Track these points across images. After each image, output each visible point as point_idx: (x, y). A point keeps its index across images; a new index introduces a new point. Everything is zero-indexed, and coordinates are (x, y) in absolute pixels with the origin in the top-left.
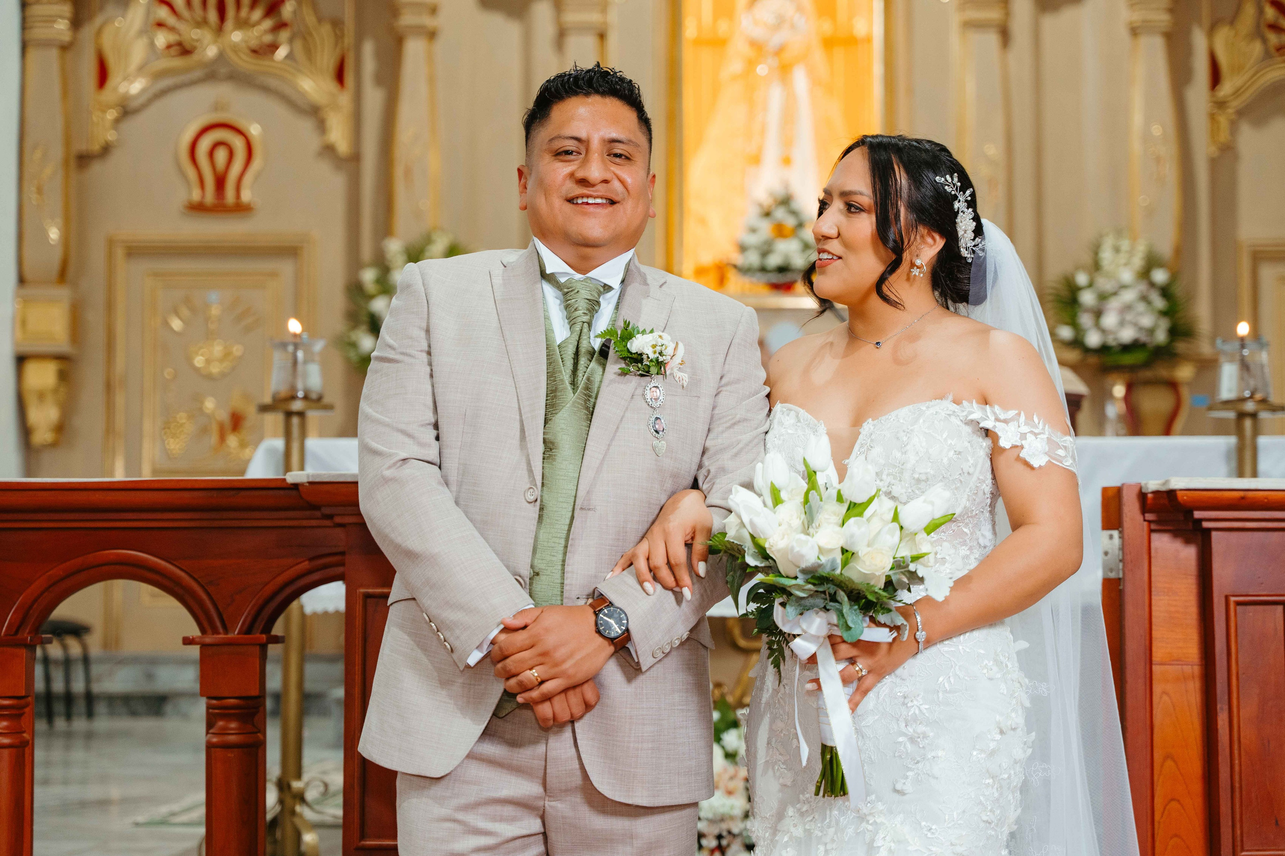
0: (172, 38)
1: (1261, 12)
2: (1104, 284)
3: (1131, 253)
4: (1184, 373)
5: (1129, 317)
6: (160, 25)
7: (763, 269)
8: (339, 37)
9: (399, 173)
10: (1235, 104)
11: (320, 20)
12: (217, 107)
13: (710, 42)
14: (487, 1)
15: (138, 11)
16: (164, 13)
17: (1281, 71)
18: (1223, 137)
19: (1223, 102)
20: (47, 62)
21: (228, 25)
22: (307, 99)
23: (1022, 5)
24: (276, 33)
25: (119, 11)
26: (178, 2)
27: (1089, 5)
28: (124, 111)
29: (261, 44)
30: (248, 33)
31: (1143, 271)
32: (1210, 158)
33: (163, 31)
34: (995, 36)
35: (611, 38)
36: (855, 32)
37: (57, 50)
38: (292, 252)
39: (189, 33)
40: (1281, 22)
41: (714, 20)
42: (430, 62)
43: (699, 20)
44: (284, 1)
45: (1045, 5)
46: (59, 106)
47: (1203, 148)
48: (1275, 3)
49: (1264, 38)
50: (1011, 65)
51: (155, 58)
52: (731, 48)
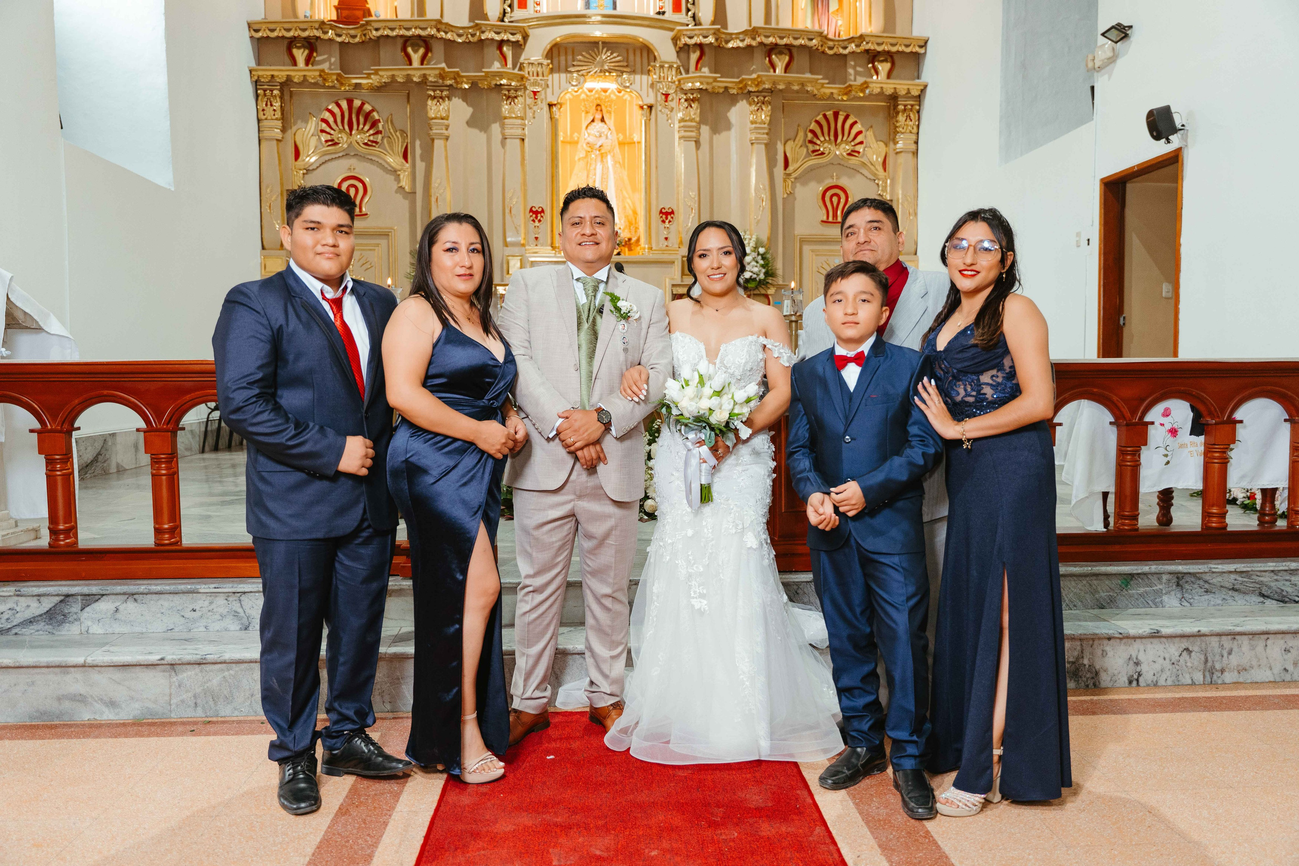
0: (329, 137)
1: (806, 136)
3: (750, 239)
4: (771, 291)
6: (322, 131)
8: (404, 138)
9: (433, 199)
10: (794, 175)
11: (395, 131)
12: (350, 169)
13: (570, 143)
14: (471, 123)
15: (313, 125)
16: (324, 126)
17: (814, 161)
18: (789, 190)
19: (789, 175)
20: (270, 148)
21: (353, 132)
22: (392, 167)
23: (705, 130)
24: (376, 136)
25: (304, 125)
26: (331, 120)
27: (733, 131)
28: (308, 171)
29: (369, 140)
30: (363, 136)
31: (755, 248)
32: (783, 198)
33: (324, 134)
34: (693, 143)
35: (526, 141)
36: (633, 139)
37: (275, 142)
38: (386, 235)
39: (336, 135)
40: (815, 140)
41: (572, 134)
42: (446, 150)
43: (565, 133)
44: (379, 121)
45: (715, 130)
46: (277, 168)
47: (780, 194)
48: (812, 131)
49: (807, 147)
50: (700, 157)
51: (320, 146)
52: (579, 146)
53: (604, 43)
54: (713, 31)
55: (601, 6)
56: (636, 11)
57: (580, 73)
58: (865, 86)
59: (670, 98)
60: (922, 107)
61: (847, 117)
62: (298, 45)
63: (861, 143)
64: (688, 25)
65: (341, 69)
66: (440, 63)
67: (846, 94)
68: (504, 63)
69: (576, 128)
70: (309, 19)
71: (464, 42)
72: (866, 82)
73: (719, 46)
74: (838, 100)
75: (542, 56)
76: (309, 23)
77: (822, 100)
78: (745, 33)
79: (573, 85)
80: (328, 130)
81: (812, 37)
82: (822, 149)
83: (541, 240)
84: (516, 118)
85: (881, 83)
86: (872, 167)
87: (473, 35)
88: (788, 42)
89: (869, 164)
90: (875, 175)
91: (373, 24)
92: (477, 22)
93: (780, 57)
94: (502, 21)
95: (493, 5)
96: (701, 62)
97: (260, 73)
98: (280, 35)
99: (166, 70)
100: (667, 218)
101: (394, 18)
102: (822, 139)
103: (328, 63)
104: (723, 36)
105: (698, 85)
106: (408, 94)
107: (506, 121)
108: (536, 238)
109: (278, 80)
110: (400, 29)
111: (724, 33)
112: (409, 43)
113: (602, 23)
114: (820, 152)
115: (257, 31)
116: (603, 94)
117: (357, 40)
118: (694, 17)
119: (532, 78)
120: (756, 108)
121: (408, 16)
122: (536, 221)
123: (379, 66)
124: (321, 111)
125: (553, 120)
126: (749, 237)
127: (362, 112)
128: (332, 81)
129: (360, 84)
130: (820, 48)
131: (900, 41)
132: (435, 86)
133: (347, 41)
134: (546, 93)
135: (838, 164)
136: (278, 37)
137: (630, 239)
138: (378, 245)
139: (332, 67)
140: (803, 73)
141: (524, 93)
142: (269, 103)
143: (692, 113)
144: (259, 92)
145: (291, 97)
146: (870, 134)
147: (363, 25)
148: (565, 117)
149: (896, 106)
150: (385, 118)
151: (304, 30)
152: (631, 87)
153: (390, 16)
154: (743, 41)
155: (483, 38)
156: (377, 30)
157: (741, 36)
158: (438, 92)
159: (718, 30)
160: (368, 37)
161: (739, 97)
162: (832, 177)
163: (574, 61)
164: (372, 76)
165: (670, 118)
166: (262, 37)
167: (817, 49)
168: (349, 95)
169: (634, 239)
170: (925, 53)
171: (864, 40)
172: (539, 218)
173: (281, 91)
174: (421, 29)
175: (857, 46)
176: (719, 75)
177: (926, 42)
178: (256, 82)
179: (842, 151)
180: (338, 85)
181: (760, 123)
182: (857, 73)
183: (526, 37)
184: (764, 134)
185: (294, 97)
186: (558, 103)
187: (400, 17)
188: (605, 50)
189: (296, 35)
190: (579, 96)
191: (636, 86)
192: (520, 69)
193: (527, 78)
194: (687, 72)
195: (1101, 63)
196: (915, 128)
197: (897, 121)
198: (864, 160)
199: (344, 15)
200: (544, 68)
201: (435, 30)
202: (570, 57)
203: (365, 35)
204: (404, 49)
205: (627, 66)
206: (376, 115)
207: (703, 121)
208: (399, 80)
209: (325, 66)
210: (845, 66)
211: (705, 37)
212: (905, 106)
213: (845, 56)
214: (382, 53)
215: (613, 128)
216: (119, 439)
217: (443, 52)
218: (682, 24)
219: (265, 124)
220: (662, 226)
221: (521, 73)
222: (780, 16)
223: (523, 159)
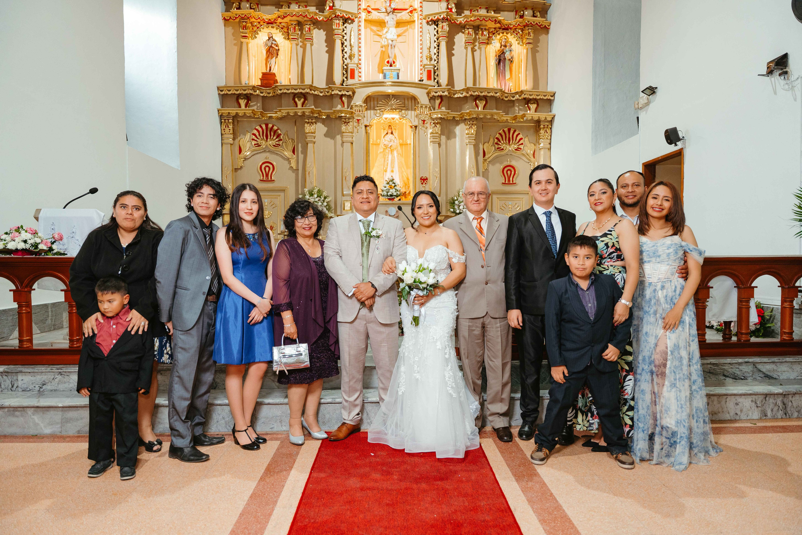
0: (256, 142)
1: (494, 140)
2: (460, 199)
6: (253, 139)
7: (388, 196)
8: (293, 143)
9: (307, 173)
10: (488, 160)
11: (289, 139)
12: (266, 158)
14: (326, 135)
15: (248, 136)
16: (254, 137)
17: (498, 153)
18: (486, 167)
19: (486, 160)
20: (227, 148)
21: (268, 140)
22: (286, 156)
23: (443, 138)
24: (279, 142)
25: (244, 136)
26: (257, 134)
27: (457, 138)
28: (245, 159)
29: (276, 144)
30: (273, 142)
32: (483, 172)
33: (254, 141)
34: (437, 144)
35: (354, 144)
36: (407, 142)
37: (229, 145)
38: (283, 190)
39: (259, 141)
40: (499, 143)
41: (377, 140)
42: (314, 149)
43: (373, 139)
44: (281, 134)
45: (448, 138)
46: (231, 158)
47: (481, 169)
48: (497, 138)
49: (495, 146)
50: (441, 151)
51: (252, 147)
52: (380, 146)
53: (392, 95)
54: (447, 89)
55: (391, 77)
56: (409, 80)
57: (381, 110)
58: (524, 116)
59: (426, 122)
60: (552, 126)
61: (515, 131)
62: (242, 98)
63: (522, 144)
64: (434, 86)
65: (263, 109)
66: (312, 106)
67: (514, 120)
68: (343, 106)
69: (378, 137)
70: (247, 85)
71: (323, 96)
72: (524, 114)
73: (450, 97)
74: (510, 123)
75: (362, 102)
76: (247, 87)
77: (503, 123)
78: (463, 90)
79: (377, 116)
80: (256, 139)
82: (502, 147)
84: (348, 132)
85: (532, 114)
86: (528, 156)
87: (328, 92)
88: (485, 94)
89: (526, 155)
90: (529, 160)
91: (279, 87)
92: (330, 86)
93: (480, 101)
94: (343, 85)
95: (338, 77)
96: (441, 104)
97: (223, 111)
98: (233, 93)
100: (424, 182)
101: (289, 84)
102: (502, 142)
103: (256, 106)
104: (452, 92)
105: (439, 116)
106: (296, 121)
107: (344, 134)
109: (232, 115)
110: (292, 89)
111: (453, 90)
112: (296, 96)
113: (392, 86)
114: (501, 149)
115: (222, 91)
117: (271, 95)
118: (438, 82)
119: (357, 113)
120: (469, 127)
121: (296, 84)
123: (281, 107)
124: (252, 130)
125: (367, 133)
127: (273, 130)
128: (258, 115)
129: (272, 116)
131: (541, 94)
132: (309, 117)
133: (265, 95)
134: (364, 120)
135: (511, 155)
136: (232, 94)
137: (405, 192)
138: (279, 196)
139: (258, 108)
140: (493, 110)
141: (353, 120)
142: (227, 126)
143: (437, 130)
144: (222, 120)
146: (526, 139)
147: (273, 88)
148: (373, 132)
149: (539, 126)
150: (284, 133)
151: (245, 90)
152: (406, 117)
153: (287, 83)
154: (462, 94)
155: (332, 94)
156: (280, 90)
157: (461, 92)
158: (310, 120)
159: (450, 89)
160: (276, 93)
161: (460, 121)
162: (507, 161)
163: (378, 104)
164: (278, 113)
165: (426, 132)
166: (224, 94)
167: (500, 98)
168: (266, 122)
169: (407, 192)
170: (554, 99)
171: (523, 93)
173: (233, 120)
174: (302, 89)
175: (519, 96)
176: (450, 111)
177: (554, 94)
178: (221, 116)
179: (512, 148)
180: (261, 117)
181: (471, 135)
182: (519, 109)
183: (354, 93)
184: (473, 140)
185: (239, 123)
186: (370, 125)
187: (292, 84)
189: (241, 93)
190: (380, 121)
191: (409, 117)
192: (351, 109)
193: (354, 113)
194: (434, 109)
195: (642, 105)
196: (549, 136)
197: (540, 133)
198: (524, 152)
199: (264, 83)
201: (309, 90)
202: (376, 103)
203: (274, 92)
204: (294, 99)
205: (404, 107)
206: (279, 132)
207: (442, 133)
208: (291, 114)
209: (255, 108)
210: (514, 106)
211: (443, 92)
212: (544, 126)
213: (514, 101)
214: (283, 101)
215: (397, 137)
217: (313, 100)
218: (432, 86)
219: (225, 136)
220: (421, 186)
221: (352, 110)
222: (481, 82)
223: (352, 153)
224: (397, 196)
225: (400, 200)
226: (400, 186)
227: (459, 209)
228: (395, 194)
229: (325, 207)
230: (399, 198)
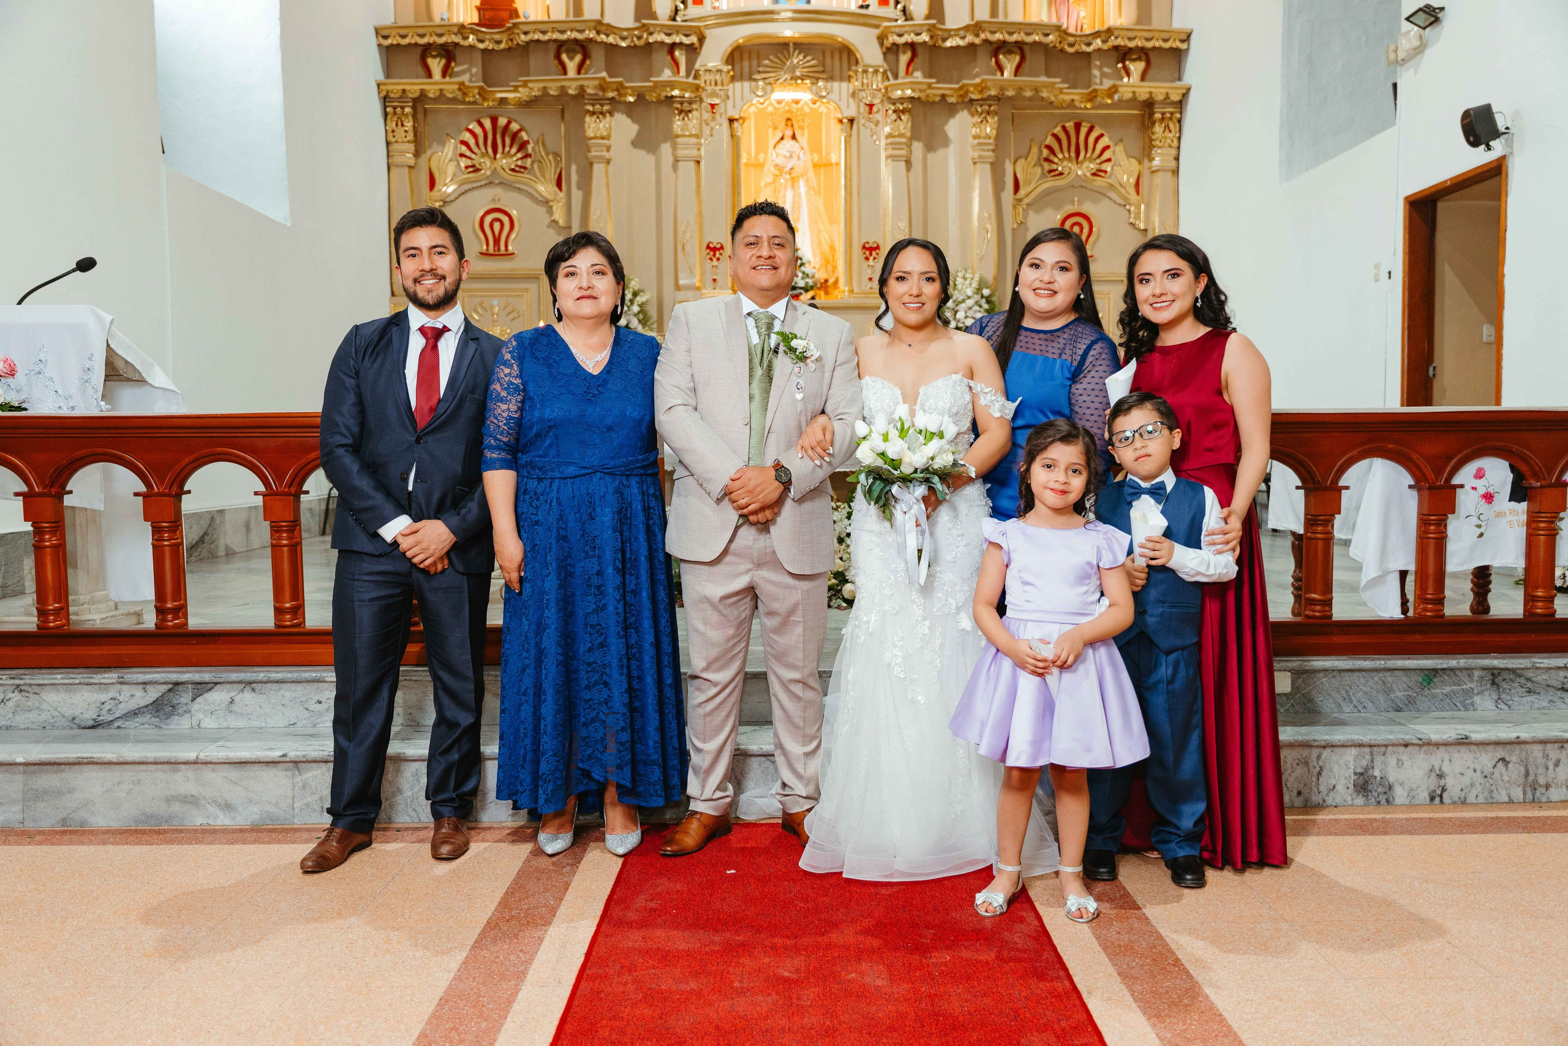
0: (469, 163)
1: (1041, 152)
3: (972, 279)
5: (970, 313)
6: (462, 155)
8: (558, 163)
10: (1026, 201)
11: (547, 154)
12: (494, 200)
13: (754, 166)
14: (638, 143)
15: (451, 148)
16: (464, 149)
17: (1051, 183)
18: (1020, 218)
19: (1020, 200)
20: (401, 176)
21: (498, 156)
22: (542, 196)
23: (918, 147)
24: (524, 160)
25: (439, 148)
26: (472, 142)
27: (952, 148)
29: (517, 166)
30: (510, 160)
31: (978, 289)
32: (1013, 229)
33: (464, 159)
34: (903, 164)
35: (702, 163)
36: (830, 160)
37: (407, 169)
39: (478, 160)
40: (1052, 157)
41: (757, 154)
42: (607, 176)
43: (749, 154)
44: (528, 142)
45: (930, 147)
46: (410, 199)
47: (1009, 224)
48: (1049, 147)
49: (1042, 166)
50: (911, 180)
51: (459, 173)
52: (766, 169)
53: (795, 44)
54: (926, 28)
57: (767, 81)
58: (1113, 90)
59: (875, 109)
60: (1184, 115)
61: (1091, 129)
62: (434, 53)
63: (1109, 160)
64: (896, 21)
65: (484, 81)
66: (600, 72)
67: (1090, 100)
68: (676, 70)
70: (446, 23)
71: (629, 47)
72: (1114, 86)
73: (935, 46)
74: (1080, 108)
75: (722, 61)
76: (447, 27)
77: (1063, 108)
78: (967, 28)
79: (758, 96)
80: (468, 153)
81: (1048, 32)
82: (1060, 169)
83: (720, 283)
84: (691, 136)
85: (1133, 86)
86: (1122, 190)
87: (639, 38)
88: (1019, 39)
89: (1118, 187)
90: (1126, 199)
91: (521, 27)
92: (644, 21)
93: (1009, 57)
96: (913, 65)
97: (390, 87)
98: (413, 42)
99: (281, 84)
100: (871, 254)
101: (546, 19)
102: (1060, 156)
103: (468, 74)
104: (940, 33)
105: (909, 92)
106: (563, 110)
107: (679, 140)
108: (714, 280)
109: (410, 96)
110: (553, 32)
111: (940, 30)
112: (563, 49)
113: (794, 20)
114: (1057, 172)
115: (385, 37)
116: (794, 105)
117: (503, 46)
118: (904, 11)
119: (709, 89)
120: (979, 120)
121: (562, 17)
122: (714, 259)
123: (528, 76)
124: (459, 132)
125: (735, 138)
126: (971, 276)
127: (508, 132)
128: (473, 95)
129: (506, 99)
130: (1058, 45)
131: (1156, 35)
132: (595, 100)
133: (490, 47)
134: (725, 106)
135: (1080, 186)
136: (410, 45)
137: (826, 281)
138: (527, 290)
139: (474, 79)
140: (1037, 76)
141: (700, 106)
142: (399, 123)
143: (901, 128)
144: (388, 109)
145: (425, 115)
146: (1119, 149)
147: (509, 29)
148: (748, 134)
149: (1151, 114)
150: (535, 140)
151: (440, 35)
152: (828, 97)
153: (540, 16)
154: (963, 38)
155: (651, 41)
157: (962, 33)
158: (598, 106)
159: (934, 25)
160: (515, 42)
161: (959, 107)
162: (1073, 202)
163: (759, 67)
164: (520, 89)
165: (875, 133)
166: (392, 45)
167: (1055, 47)
168: (493, 112)
169: (831, 281)
170: (1188, 49)
171: (1112, 34)
172: (717, 255)
173: (414, 108)
174: (579, 31)
175: (1104, 42)
176: (934, 80)
177: (1189, 35)
178: (385, 98)
179: (1085, 170)
180: (480, 101)
181: (985, 138)
182: (1103, 75)
183: (702, 39)
184: (989, 150)
185: (429, 116)
186: (741, 118)
187: (553, 18)
188: (797, 52)
189: (431, 41)
190: (767, 108)
191: (834, 96)
192: (695, 77)
193: (704, 89)
194: (896, 77)
195: (1405, 54)
196: (1176, 141)
197: (1153, 133)
198: (1112, 181)
199: (487, 17)
200: (724, 75)
201: (594, 32)
202: (755, 62)
203: (511, 40)
204: (558, 57)
205: (823, 72)
206: (524, 136)
207: (915, 136)
208: (552, 93)
209: (465, 78)
210: (1089, 66)
211: (918, 34)
212: (1163, 114)
213: (1089, 54)
214: (532, 61)
215: (806, 147)
216: (228, 517)
217: (603, 59)
218: (890, 20)
219: (393, 147)
220: (865, 264)
221: (697, 82)
222: (1010, 8)
223: (698, 185)
224: (806, 289)
225: (813, 298)
226: (812, 265)
227: (955, 319)
228: (801, 284)
229: (635, 315)
230: (810, 294)
